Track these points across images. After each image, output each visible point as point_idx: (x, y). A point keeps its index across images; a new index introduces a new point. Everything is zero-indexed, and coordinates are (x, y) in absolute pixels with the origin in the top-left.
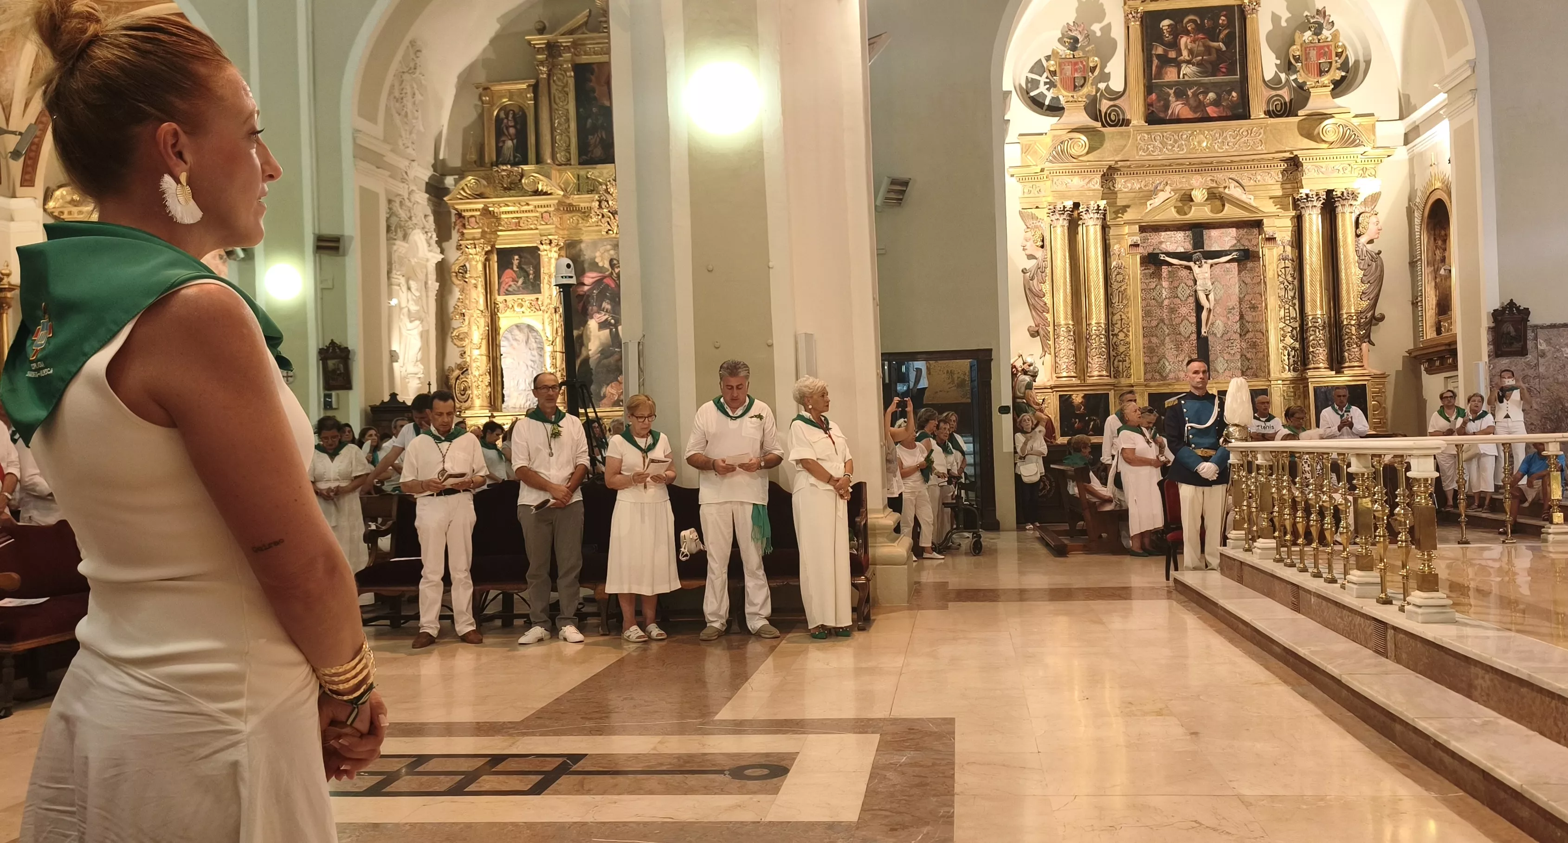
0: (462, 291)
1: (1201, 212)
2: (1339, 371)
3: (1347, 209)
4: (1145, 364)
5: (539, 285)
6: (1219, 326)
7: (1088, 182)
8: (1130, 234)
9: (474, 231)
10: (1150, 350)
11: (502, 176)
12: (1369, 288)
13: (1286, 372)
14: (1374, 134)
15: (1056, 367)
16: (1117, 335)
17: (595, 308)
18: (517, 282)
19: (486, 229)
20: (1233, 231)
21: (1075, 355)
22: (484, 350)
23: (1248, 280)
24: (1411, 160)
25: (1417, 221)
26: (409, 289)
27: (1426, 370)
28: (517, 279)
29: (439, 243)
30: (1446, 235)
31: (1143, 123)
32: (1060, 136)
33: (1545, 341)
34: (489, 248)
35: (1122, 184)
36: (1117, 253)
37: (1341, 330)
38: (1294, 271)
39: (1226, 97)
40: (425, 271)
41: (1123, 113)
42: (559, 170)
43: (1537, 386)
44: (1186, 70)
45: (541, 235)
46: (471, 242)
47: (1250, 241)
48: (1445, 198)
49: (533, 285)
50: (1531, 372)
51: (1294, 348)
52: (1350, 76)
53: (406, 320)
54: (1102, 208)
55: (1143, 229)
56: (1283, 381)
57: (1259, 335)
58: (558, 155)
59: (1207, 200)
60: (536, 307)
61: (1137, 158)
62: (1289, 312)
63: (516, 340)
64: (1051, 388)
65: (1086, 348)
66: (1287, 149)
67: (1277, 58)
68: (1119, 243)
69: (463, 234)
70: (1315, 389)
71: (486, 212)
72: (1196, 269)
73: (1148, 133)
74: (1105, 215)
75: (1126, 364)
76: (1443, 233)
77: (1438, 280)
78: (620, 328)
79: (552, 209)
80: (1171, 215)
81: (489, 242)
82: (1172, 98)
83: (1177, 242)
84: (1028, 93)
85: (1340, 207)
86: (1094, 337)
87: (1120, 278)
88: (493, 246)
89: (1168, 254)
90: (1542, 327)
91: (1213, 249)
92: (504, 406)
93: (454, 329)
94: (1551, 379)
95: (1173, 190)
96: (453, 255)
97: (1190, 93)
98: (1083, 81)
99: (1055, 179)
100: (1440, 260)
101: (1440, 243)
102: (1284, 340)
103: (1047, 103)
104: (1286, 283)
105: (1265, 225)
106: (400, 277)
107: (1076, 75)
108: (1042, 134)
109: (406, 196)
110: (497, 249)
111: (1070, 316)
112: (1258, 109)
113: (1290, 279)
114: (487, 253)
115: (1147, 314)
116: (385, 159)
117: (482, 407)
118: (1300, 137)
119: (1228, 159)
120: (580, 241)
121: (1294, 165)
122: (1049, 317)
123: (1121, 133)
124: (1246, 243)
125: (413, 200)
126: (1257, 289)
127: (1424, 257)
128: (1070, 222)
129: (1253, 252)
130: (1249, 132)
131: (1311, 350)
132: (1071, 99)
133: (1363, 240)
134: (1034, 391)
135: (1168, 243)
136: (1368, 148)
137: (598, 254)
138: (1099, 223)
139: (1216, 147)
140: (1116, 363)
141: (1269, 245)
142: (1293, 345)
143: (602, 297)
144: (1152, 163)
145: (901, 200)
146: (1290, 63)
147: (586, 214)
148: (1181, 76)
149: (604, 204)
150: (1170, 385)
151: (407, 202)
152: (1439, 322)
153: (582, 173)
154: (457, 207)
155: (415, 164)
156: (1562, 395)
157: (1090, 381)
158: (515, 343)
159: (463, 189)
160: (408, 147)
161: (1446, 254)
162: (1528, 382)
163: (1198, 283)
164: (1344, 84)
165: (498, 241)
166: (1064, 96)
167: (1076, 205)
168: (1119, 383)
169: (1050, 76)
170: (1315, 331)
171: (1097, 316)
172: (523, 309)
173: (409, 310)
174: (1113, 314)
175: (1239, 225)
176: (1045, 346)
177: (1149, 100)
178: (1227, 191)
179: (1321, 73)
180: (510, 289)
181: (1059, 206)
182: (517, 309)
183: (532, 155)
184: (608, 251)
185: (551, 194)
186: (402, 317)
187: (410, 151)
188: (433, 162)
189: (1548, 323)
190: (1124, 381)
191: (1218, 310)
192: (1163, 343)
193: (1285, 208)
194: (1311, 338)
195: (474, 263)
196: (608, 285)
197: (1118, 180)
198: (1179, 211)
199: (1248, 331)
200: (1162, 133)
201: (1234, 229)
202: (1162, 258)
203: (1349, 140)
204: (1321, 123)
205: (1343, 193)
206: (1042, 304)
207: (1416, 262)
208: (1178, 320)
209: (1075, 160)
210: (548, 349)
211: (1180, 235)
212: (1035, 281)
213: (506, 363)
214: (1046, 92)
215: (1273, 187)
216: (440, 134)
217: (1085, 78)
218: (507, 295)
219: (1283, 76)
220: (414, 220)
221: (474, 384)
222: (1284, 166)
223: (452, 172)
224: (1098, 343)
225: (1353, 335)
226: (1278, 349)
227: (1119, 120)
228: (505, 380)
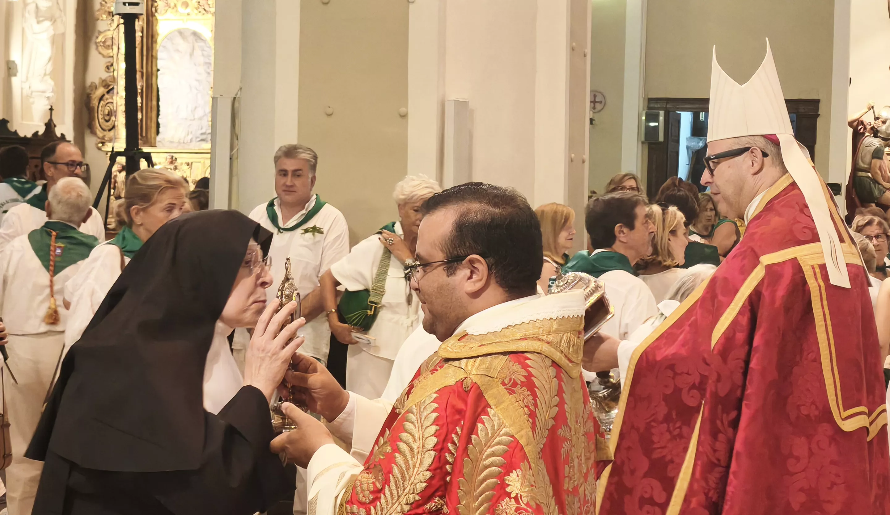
53: (31, 19)
60: (203, 7)
63: (178, 51)
92: (159, 138)
93: (100, 32)
158: (176, 55)
172: (189, 10)
173: (37, 8)
182: (180, 8)
186: (27, 15)
213: (164, 82)
228: (160, 103)
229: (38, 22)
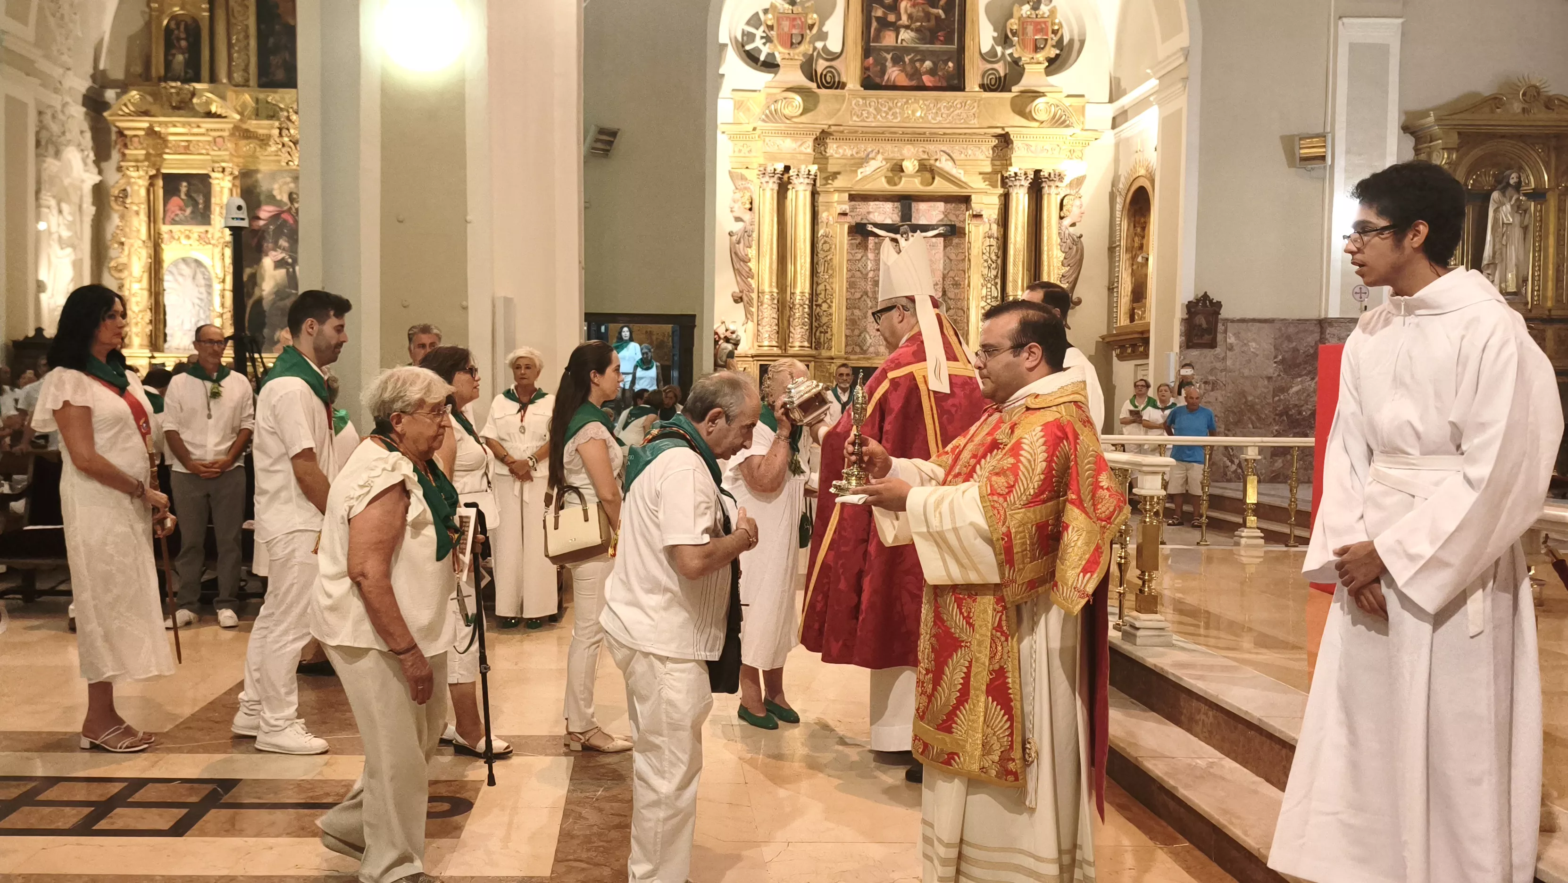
0: (122, 217)
1: (911, 184)
3: (1053, 190)
4: (846, 336)
5: (209, 217)
7: (801, 145)
8: (839, 203)
9: (136, 152)
10: (852, 322)
11: (171, 93)
12: (1068, 271)
14: (1083, 115)
15: (758, 334)
16: (820, 306)
17: (270, 245)
18: (185, 211)
19: (151, 151)
20: (941, 205)
21: (778, 325)
22: (145, 283)
23: (953, 257)
24: (1117, 145)
25: (1119, 207)
26: (60, 212)
27: (1117, 356)
28: (184, 208)
29: (98, 162)
30: (1145, 223)
31: (859, 87)
32: (775, 94)
33: (1234, 334)
34: (154, 172)
35: (833, 149)
36: (825, 221)
38: (999, 250)
39: (942, 67)
40: (79, 193)
41: (839, 75)
42: (235, 92)
43: (1223, 379)
44: (906, 36)
45: (214, 162)
46: (133, 164)
47: (957, 216)
48: (1147, 185)
49: (203, 216)
50: (1219, 365)
52: (1064, 54)
53: (56, 247)
54: (812, 173)
55: (852, 198)
58: (235, 75)
59: (918, 171)
60: (204, 239)
61: (851, 123)
62: (991, 291)
63: (182, 275)
64: (752, 357)
65: (790, 317)
66: (999, 125)
67: (995, 30)
68: (827, 210)
69: (124, 155)
71: (151, 132)
72: (902, 241)
73: (864, 98)
74: (815, 180)
75: (828, 335)
76: (1142, 220)
77: (1135, 267)
78: (297, 268)
79: (226, 134)
80: (881, 185)
81: (153, 165)
82: (889, 64)
83: (886, 213)
84: (743, 46)
86: (798, 306)
87: (826, 247)
88: (158, 170)
89: (876, 225)
90: (1232, 321)
91: (921, 223)
92: (166, 346)
93: (112, 259)
94: (1237, 373)
95: (885, 159)
96: (113, 178)
97: (907, 59)
98: (800, 39)
99: (767, 139)
100: (1138, 247)
101: (1139, 230)
103: (762, 58)
104: (990, 262)
105: (973, 201)
106: (51, 199)
107: (794, 31)
108: (755, 91)
109: (59, 107)
110: (163, 174)
111: (774, 284)
112: (973, 81)
113: (994, 258)
114: (151, 177)
115: (852, 285)
116: (36, 65)
117: (141, 346)
118: (1012, 114)
119: (941, 131)
120: (257, 171)
121: (1005, 141)
122: (753, 283)
123: (836, 97)
124: (953, 218)
125: (67, 112)
126: (961, 266)
127: (1123, 243)
128: (780, 185)
129: (960, 228)
130: (963, 104)
132: (787, 56)
133: (1066, 222)
134: (736, 359)
135: (876, 214)
136: (1076, 129)
137: (276, 186)
138: (810, 188)
139: (930, 117)
140: (818, 334)
141: (975, 221)
143: (278, 233)
144: (865, 129)
145: (608, 151)
146: (1006, 37)
147: (264, 141)
148: (899, 41)
149: (285, 132)
150: (869, 359)
151: (61, 116)
152: (1133, 309)
153: (261, 96)
154: (118, 124)
155: (70, 73)
156: (1245, 389)
158: (180, 279)
159: (125, 105)
160: (62, 54)
161: (1145, 242)
162: (1216, 375)
164: (1058, 62)
165: (165, 165)
166: (780, 53)
167: (787, 169)
168: (820, 354)
169: (767, 31)
171: (802, 286)
172: (190, 242)
173: (60, 237)
174: (818, 284)
175: (947, 199)
176: (748, 314)
177: (866, 64)
178: (938, 164)
179: (1037, 49)
180: (177, 219)
181: (770, 169)
182: (183, 239)
183: (205, 72)
184: (288, 183)
185: (225, 117)
186: (52, 242)
187: (65, 58)
188: (91, 71)
189: (1238, 318)
190: (825, 353)
193: (994, 186)
195: (136, 188)
196: (285, 221)
197: (830, 145)
198: (890, 181)
200: (877, 99)
201: (943, 204)
202: (869, 229)
203: (1059, 121)
204: (1033, 101)
205: (1050, 175)
206: (747, 270)
207: (1115, 247)
209: (788, 121)
210: (217, 287)
211: (888, 206)
212: (741, 245)
213: (169, 299)
214: (761, 47)
215: (984, 163)
216: (102, 40)
217: (802, 36)
218: (172, 224)
219: (999, 50)
220: (68, 136)
221: (134, 321)
222: (995, 142)
223: (114, 84)
224: (801, 313)
227: (834, 82)
228: (167, 317)
229: (62, 248)
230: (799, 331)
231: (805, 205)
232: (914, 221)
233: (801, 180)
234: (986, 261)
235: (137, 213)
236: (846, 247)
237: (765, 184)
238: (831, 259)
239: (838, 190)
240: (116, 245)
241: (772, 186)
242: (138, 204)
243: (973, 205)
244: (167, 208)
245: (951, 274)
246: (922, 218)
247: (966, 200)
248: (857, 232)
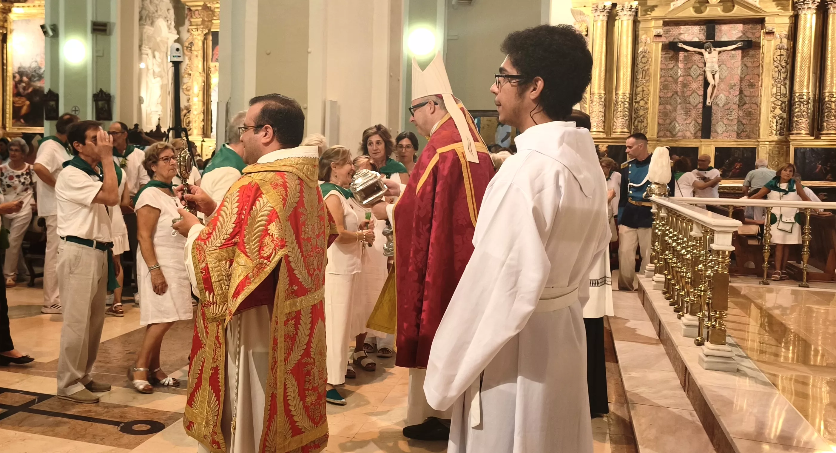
0: (190, 59)
1: (715, 11)
2: (818, 137)
4: (659, 124)
6: (722, 98)
8: (656, 28)
9: (198, 20)
10: (664, 115)
13: (773, 135)
16: (638, 102)
19: (206, 19)
20: (740, 27)
21: (604, 116)
22: (200, 98)
23: (749, 64)
26: (154, 57)
29: (176, 27)
34: (207, 31)
36: (644, 41)
37: (823, 105)
38: (788, 58)
40: (166, 45)
46: (195, 27)
47: (754, 34)
51: (781, 118)
53: (151, 76)
54: (634, 7)
55: (666, 24)
56: (770, 142)
57: (754, 106)
59: (720, 2)
62: (780, 90)
65: (613, 111)
68: (646, 34)
69: (191, 22)
70: (796, 150)
71: (205, 7)
72: (706, 54)
74: (636, 13)
75: (644, 124)
80: (690, 13)
81: (206, 27)
83: (693, 34)
85: (832, 9)
86: (620, 103)
87: (644, 60)
88: (209, 30)
89: (685, 43)
91: (723, 40)
96: (185, 35)
102: (774, 111)
104: (780, 67)
105: (766, 22)
106: (148, 50)
110: (212, 32)
111: (602, 87)
113: (784, 64)
114: (205, 34)
115: (664, 87)
117: (198, 135)
124: (750, 36)
126: (756, 71)
128: (608, 18)
129: (756, 42)
131: (796, 119)
135: (686, 35)
138: (632, 18)
140: (636, 123)
141: (768, 37)
142: (781, 116)
150: (677, 141)
151: (155, 1)
154: (188, 4)
157: (614, 135)
163: (707, 65)
165: (213, 27)
167: (614, 5)
170: (800, 105)
171: (623, 88)
173: (153, 71)
174: (637, 87)
175: (745, 21)
181: (601, 6)
186: (149, 74)
191: (722, 86)
192: (675, 110)
193: (785, 9)
194: (797, 110)
195: (197, 41)
198: (698, 10)
199: (745, 103)
201: (741, 25)
202: (680, 46)
208: (689, 93)
211: (696, 29)
220: (160, 13)
221: (194, 120)
224: (622, 108)
225: (832, 109)
226: (768, 118)
228: (213, 118)
230: (620, 120)
231: (628, 31)
232: (717, 39)
233: (625, 13)
234: (777, 67)
235: (197, 56)
236: (660, 60)
237: (597, 17)
238: (648, 69)
239: (656, 19)
240: (186, 76)
241: (602, 18)
242: (197, 51)
243: (766, 25)
244: (214, 52)
245: (748, 77)
246: (724, 36)
247: (761, 21)
248: (670, 49)
